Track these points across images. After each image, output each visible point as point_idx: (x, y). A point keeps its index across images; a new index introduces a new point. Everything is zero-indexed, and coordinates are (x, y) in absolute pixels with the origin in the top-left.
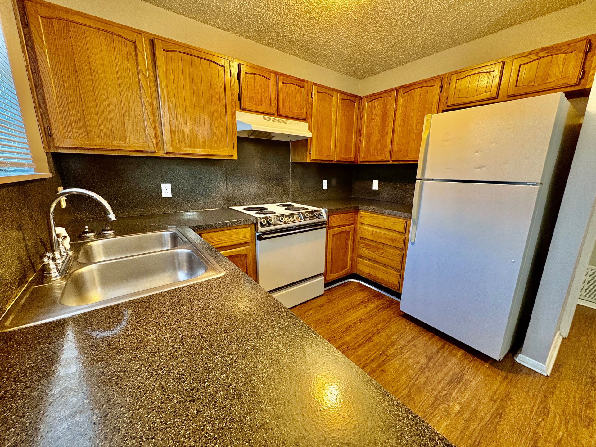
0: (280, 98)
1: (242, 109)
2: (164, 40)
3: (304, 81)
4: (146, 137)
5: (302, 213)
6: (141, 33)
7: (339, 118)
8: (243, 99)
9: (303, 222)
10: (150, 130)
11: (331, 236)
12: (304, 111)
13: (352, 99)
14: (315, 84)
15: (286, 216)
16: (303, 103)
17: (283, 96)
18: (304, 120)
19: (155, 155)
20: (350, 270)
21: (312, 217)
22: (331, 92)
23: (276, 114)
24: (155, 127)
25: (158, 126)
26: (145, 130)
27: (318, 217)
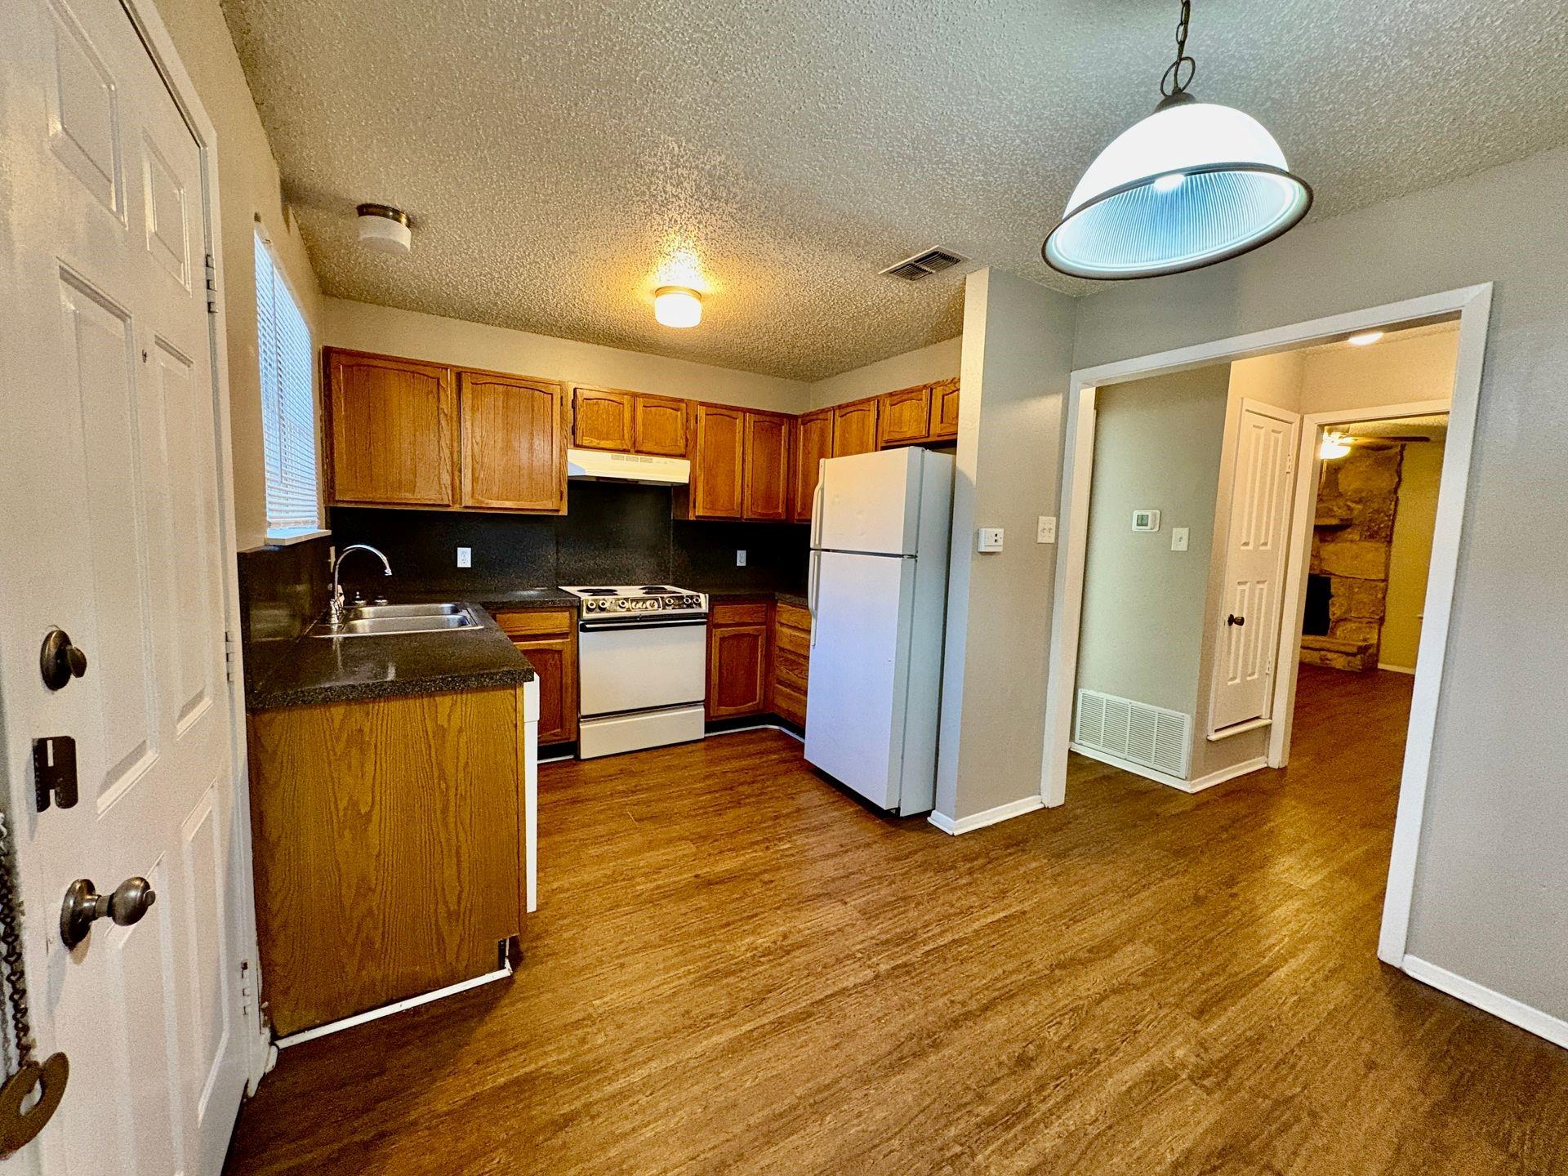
0: (639, 428)
1: (577, 446)
2: (474, 372)
3: (682, 400)
4: (441, 488)
5: (662, 598)
6: (445, 367)
7: (749, 451)
8: (579, 433)
9: (661, 611)
10: (446, 479)
11: (718, 640)
12: (682, 443)
13: (776, 420)
14: (703, 404)
15: (632, 601)
16: (680, 432)
17: (644, 425)
18: (683, 456)
19: (449, 510)
20: (761, 706)
21: (679, 605)
22: (734, 414)
23: (632, 450)
24: (453, 474)
25: (457, 473)
26: (439, 478)
27: (690, 606)
